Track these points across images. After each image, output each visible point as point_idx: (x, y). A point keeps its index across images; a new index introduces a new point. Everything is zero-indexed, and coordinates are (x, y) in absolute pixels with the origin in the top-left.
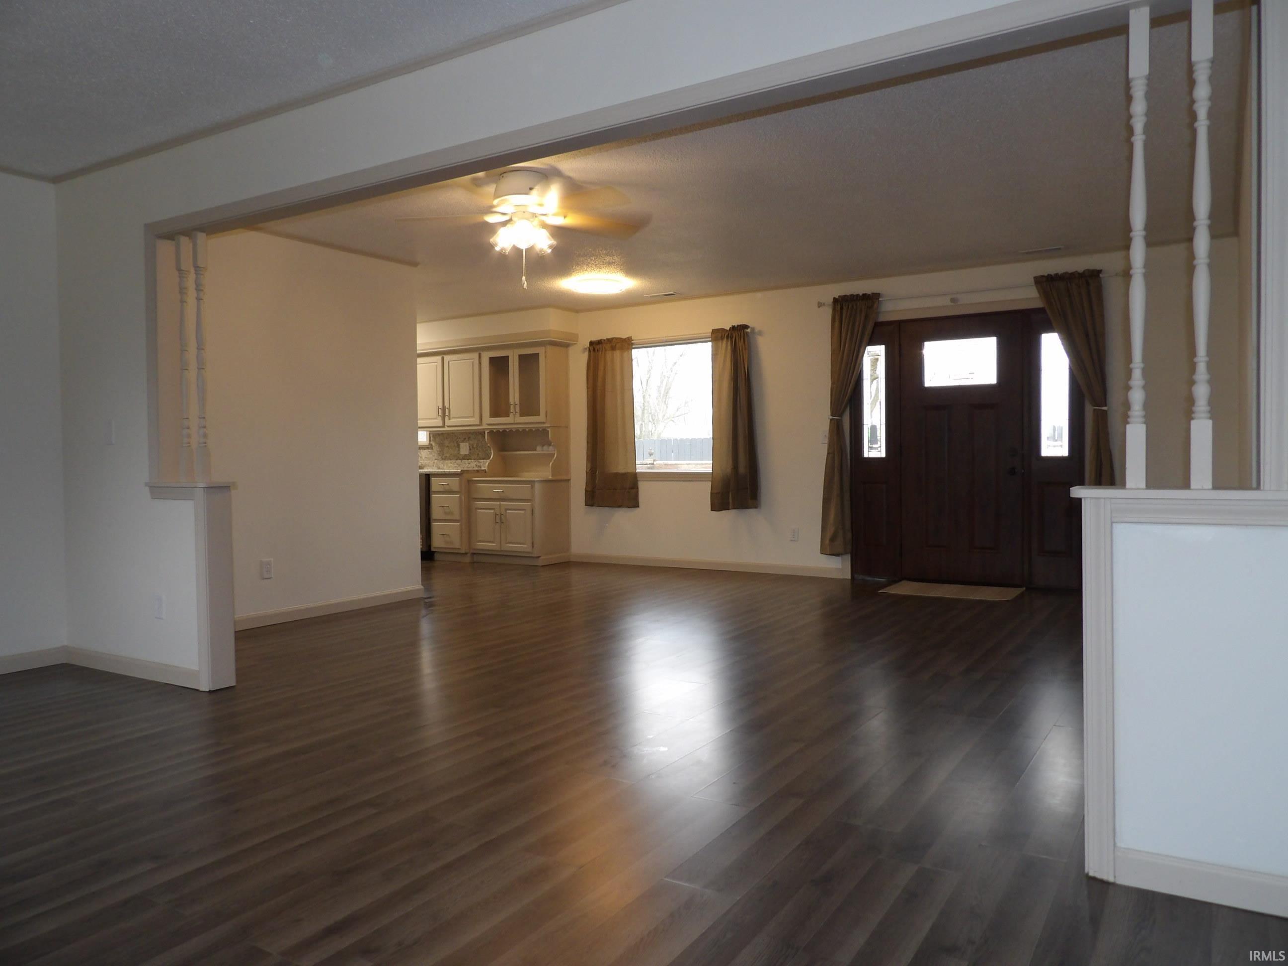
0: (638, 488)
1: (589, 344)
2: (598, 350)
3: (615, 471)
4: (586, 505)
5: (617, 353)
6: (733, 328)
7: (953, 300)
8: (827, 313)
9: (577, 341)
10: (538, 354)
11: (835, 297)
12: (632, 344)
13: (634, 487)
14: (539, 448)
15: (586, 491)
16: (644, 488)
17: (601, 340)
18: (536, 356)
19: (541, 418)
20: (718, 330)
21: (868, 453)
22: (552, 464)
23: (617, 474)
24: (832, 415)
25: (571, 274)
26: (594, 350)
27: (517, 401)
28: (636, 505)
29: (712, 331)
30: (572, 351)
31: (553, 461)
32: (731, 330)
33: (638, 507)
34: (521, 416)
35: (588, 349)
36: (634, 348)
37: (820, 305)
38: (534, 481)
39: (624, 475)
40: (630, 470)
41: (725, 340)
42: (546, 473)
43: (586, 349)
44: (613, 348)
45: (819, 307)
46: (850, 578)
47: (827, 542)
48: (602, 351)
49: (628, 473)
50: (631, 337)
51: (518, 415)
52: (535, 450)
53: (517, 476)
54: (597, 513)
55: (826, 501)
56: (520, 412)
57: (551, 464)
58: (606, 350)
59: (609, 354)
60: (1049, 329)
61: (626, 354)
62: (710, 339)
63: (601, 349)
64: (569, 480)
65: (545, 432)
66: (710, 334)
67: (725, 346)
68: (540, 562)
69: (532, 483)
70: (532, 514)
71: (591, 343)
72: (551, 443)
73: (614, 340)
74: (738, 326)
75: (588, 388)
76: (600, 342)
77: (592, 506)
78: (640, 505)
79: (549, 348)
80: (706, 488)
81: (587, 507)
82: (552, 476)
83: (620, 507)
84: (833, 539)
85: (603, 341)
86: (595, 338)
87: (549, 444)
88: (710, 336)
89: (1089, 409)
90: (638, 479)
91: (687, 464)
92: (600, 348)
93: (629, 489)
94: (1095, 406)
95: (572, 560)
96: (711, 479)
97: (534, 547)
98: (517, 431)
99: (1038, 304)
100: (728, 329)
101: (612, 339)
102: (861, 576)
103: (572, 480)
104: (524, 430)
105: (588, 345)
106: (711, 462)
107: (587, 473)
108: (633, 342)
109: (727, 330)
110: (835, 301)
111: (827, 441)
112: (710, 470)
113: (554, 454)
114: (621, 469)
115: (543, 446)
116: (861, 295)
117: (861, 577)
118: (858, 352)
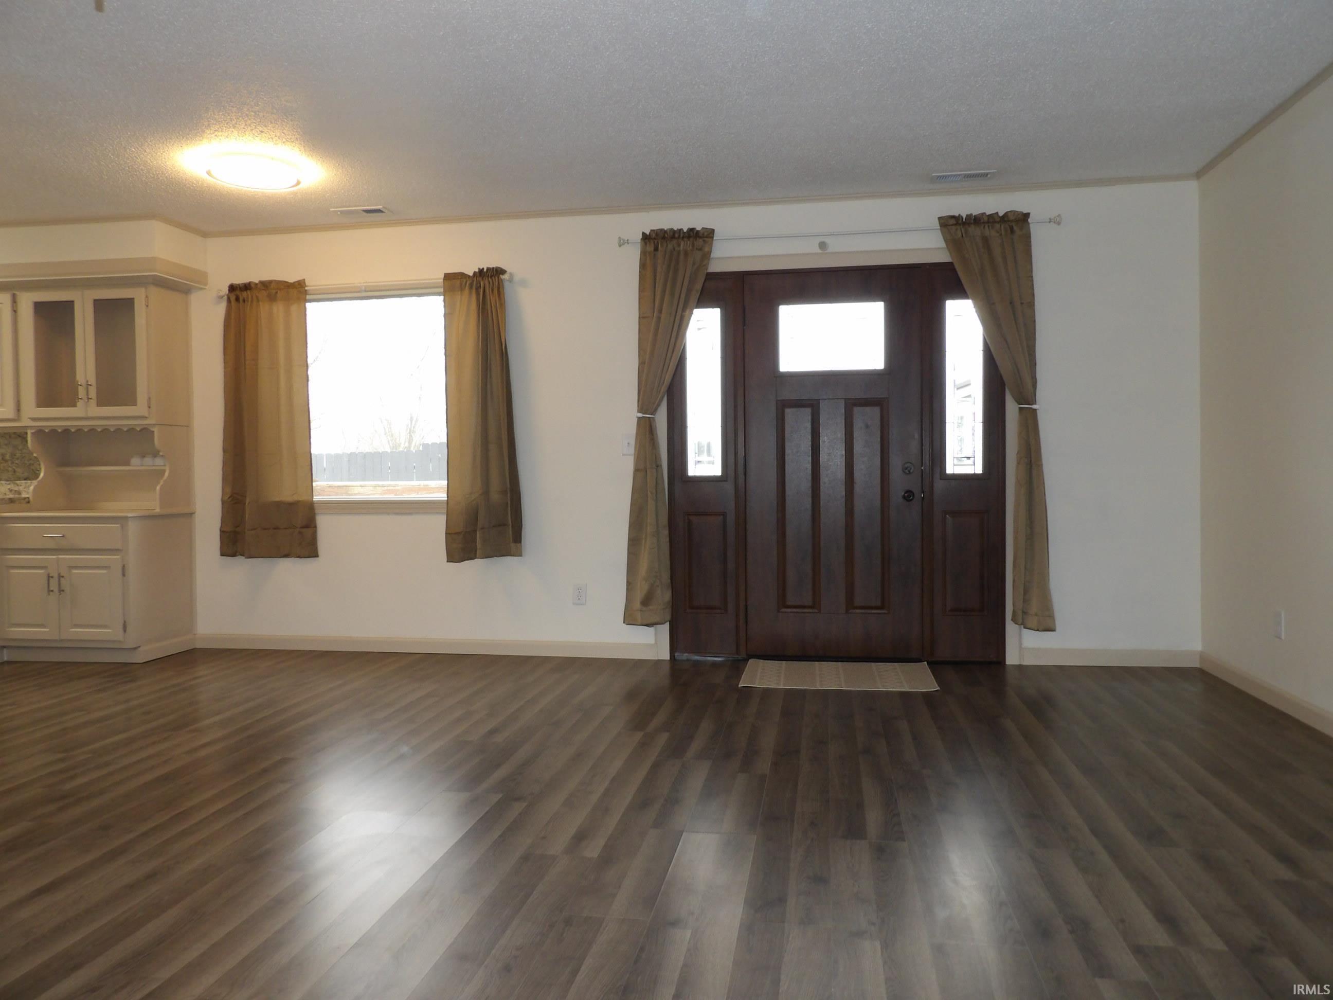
0: (315, 527)
1: (227, 289)
2: (244, 301)
3: (277, 499)
4: (222, 555)
5: (278, 309)
6: (481, 273)
7: (823, 245)
8: (632, 257)
9: (206, 284)
10: (133, 299)
11: (645, 232)
12: (306, 292)
13: (310, 524)
14: (135, 461)
15: (222, 532)
16: (325, 525)
17: (250, 283)
18: (129, 303)
19: (140, 409)
20: (455, 274)
21: (694, 469)
22: (161, 489)
23: (279, 504)
24: (639, 411)
25: (203, 132)
26: (237, 299)
27: (92, 381)
28: (313, 553)
29: (445, 276)
30: (196, 299)
31: (162, 482)
32: (478, 274)
33: (316, 556)
34: (99, 404)
35: (226, 297)
36: (310, 301)
37: (622, 243)
38: (126, 518)
39: (292, 506)
40: (303, 498)
41: (467, 291)
42: (151, 502)
43: (222, 297)
44: (272, 298)
45: (620, 246)
46: (669, 659)
47: (637, 605)
48: (252, 301)
49: (298, 502)
50: (304, 280)
51: (93, 403)
52: (128, 464)
53: (91, 509)
54: (241, 567)
55: (634, 543)
56: (97, 398)
57: (158, 488)
58: (258, 301)
59: (264, 308)
60: (959, 292)
61: (294, 308)
62: (442, 290)
63: (250, 300)
64: (191, 515)
65: (146, 432)
66: (442, 280)
67: (468, 302)
68: (139, 658)
69: (121, 520)
70: (124, 575)
71: (232, 288)
72: (159, 452)
73: (273, 285)
74: (488, 269)
75: (225, 362)
76: (247, 287)
77: (234, 555)
78: (320, 553)
79: (154, 291)
80: (438, 524)
81: (223, 557)
82: (161, 508)
83: (286, 556)
84: (647, 601)
85: (253, 286)
86: (239, 280)
87: (155, 454)
88: (442, 285)
89: (1012, 408)
90: (317, 511)
91: (362, 486)
92: (248, 297)
93: (302, 527)
94: (1020, 404)
95: (199, 645)
96: (445, 511)
97: (128, 630)
98: (92, 430)
99: (943, 257)
100: (471, 274)
101: (271, 282)
102: (686, 654)
103: (196, 514)
104: (105, 430)
105: (225, 290)
106: (445, 482)
107: (223, 502)
108: (306, 288)
109: (469, 276)
110: (646, 238)
111: (632, 450)
112: (443, 496)
113: (164, 471)
114: (286, 496)
115: (143, 456)
116: (685, 230)
117: (685, 656)
118: (682, 318)
